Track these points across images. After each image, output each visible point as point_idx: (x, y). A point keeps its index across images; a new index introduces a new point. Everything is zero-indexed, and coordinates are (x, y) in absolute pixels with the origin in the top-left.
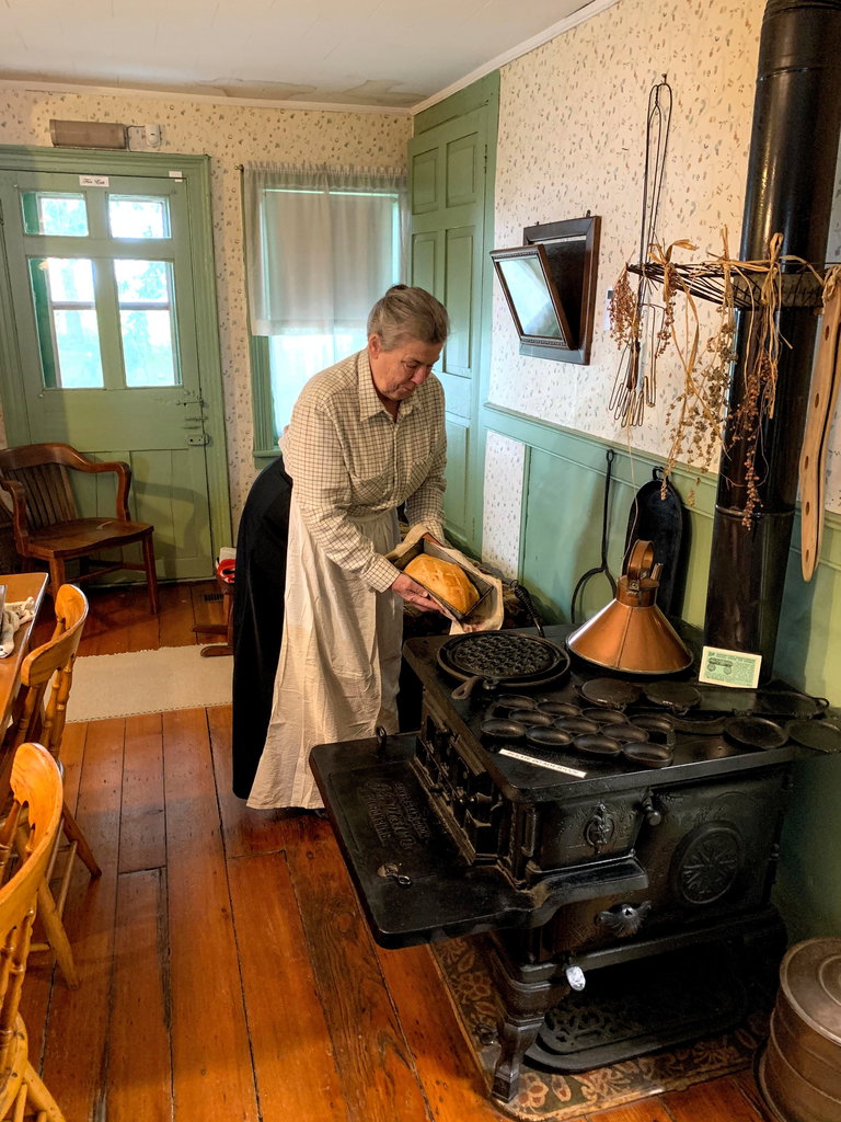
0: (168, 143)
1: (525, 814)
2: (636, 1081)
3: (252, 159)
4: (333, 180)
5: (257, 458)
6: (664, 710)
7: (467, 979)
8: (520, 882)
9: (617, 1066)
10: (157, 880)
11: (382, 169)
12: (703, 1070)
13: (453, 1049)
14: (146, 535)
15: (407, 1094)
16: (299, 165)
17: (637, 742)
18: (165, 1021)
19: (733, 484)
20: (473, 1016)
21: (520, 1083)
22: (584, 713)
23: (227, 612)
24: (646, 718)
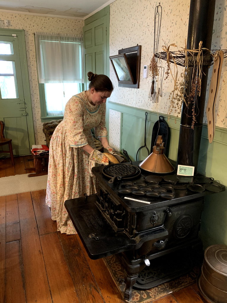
0: (11, 26)
1: (133, 216)
2: (165, 290)
3: (37, 31)
4: (62, 38)
5: (42, 119)
6: (169, 183)
7: (114, 265)
8: (132, 236)
9: (159, 286)
10: (18, 243)
11: (76, 35)
12: (183, 285)
13: (112, 286)
14: (10, 142)
15: (99, 301)
16: (51, 33)
17: (164, 193)
18: (23, 287)
19: (189, 116)
20: (116, 276)
21: (132, 294)
22: (147, 185)
23: (35, 164)
24: (165, 186)
